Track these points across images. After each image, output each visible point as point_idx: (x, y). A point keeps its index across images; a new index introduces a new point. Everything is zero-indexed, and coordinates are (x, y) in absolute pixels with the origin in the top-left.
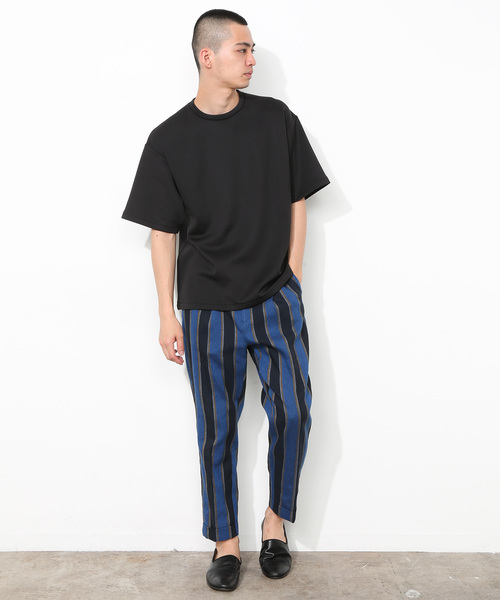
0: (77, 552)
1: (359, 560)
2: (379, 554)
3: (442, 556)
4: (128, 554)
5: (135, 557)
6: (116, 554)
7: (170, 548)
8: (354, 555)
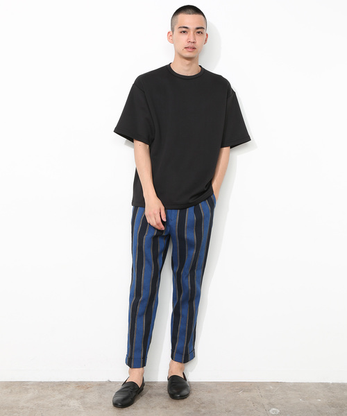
0: (41, 382)
1: (237, 388)
2: (251, 384)
3: (295, 384)
4: (76, 383)
5: (80, 385)
6: (68, 384)
7: (105, 380)
8: (233, 384)
